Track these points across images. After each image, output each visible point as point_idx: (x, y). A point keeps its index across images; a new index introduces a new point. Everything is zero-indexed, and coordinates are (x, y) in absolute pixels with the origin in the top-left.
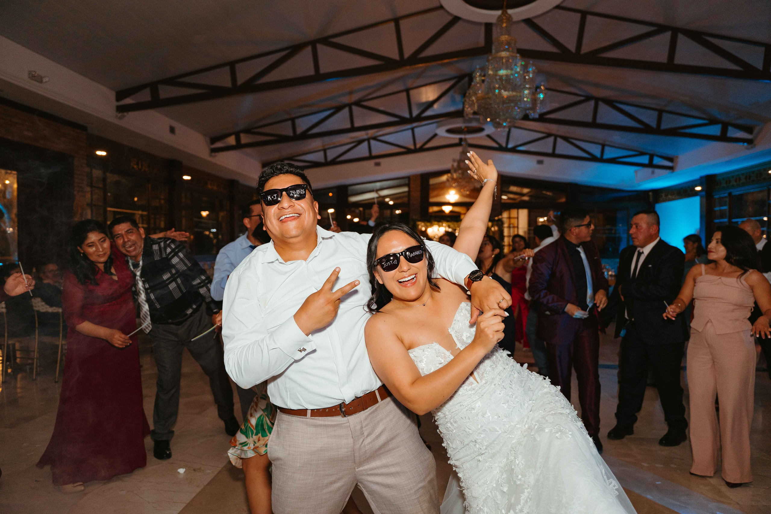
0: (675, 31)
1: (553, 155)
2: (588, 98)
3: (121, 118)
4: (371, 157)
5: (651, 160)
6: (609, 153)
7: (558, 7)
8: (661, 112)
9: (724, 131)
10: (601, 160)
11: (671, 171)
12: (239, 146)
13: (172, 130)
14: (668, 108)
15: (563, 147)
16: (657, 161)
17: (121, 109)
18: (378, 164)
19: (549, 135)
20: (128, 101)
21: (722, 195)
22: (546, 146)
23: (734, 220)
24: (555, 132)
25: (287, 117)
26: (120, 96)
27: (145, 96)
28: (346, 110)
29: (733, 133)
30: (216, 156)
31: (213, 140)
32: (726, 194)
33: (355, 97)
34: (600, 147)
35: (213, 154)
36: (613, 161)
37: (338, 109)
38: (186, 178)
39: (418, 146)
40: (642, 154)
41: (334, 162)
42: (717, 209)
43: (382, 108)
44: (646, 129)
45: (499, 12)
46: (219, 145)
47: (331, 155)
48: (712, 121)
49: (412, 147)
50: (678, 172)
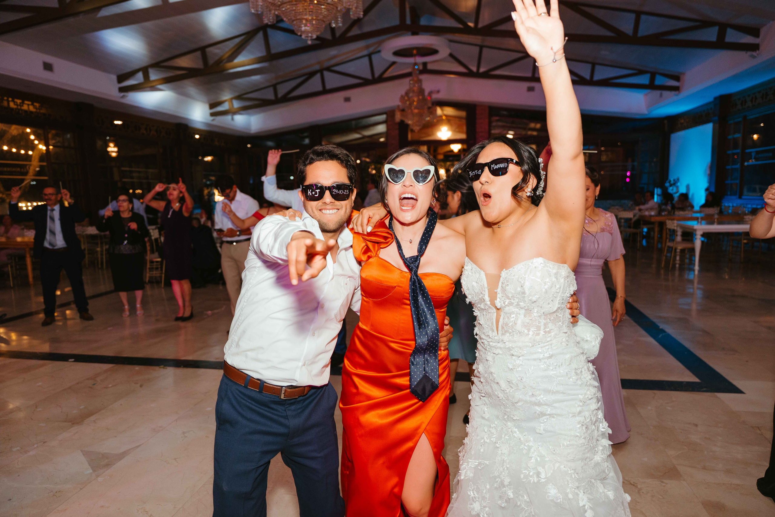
4: (325, 91)
6: (601, 74)
8: (638, 15)
9: (722, 34)
10: (592, 82)
11: (677, 92)
12: (148, 83)
13: (48, 67)
14: (646, 9)
16: (660, 80)
18: (347, 100)
21: (736, 120)
23: (748, 151)
29: (732, 36)
31: (120, 79)
32: (741, 119)
34: (589, 66)
36: (606, 83)
39: (377, 75)
40: (641, 72)
41: (285, 99)
42: (730, 137)
47: (282, 90)
48: (706, 24)
49: (369, 77)
50: (684, 93)
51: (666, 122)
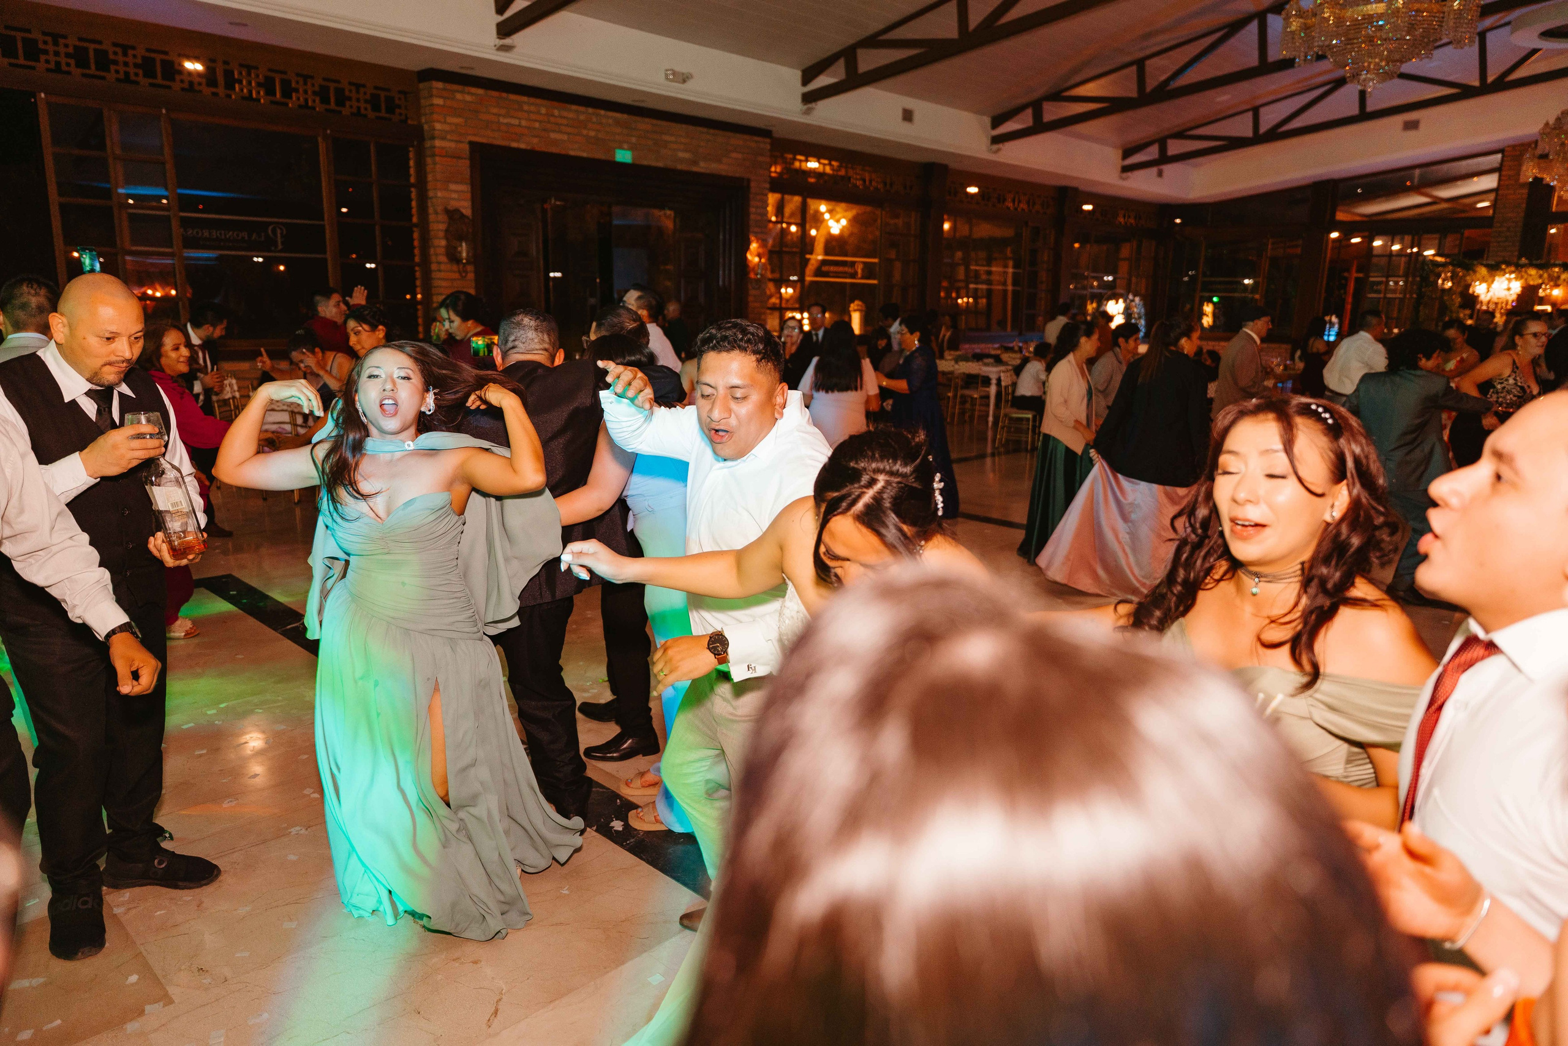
3: (807, 112)
12: (1039, 127)
13: (908, 116)
17: (809, 98)
20: (823, 81)
25: (1127, 59)
26: (807, 77)
27: (838, 72)
30: (999, 150)
31: (996, 122)
35: (995, 147)
37: (1235, 27)
39: (1492, 76)
41: (1275, 135)
46: (1004, 129)
47: (1270, 117)
49: (1474, 81)
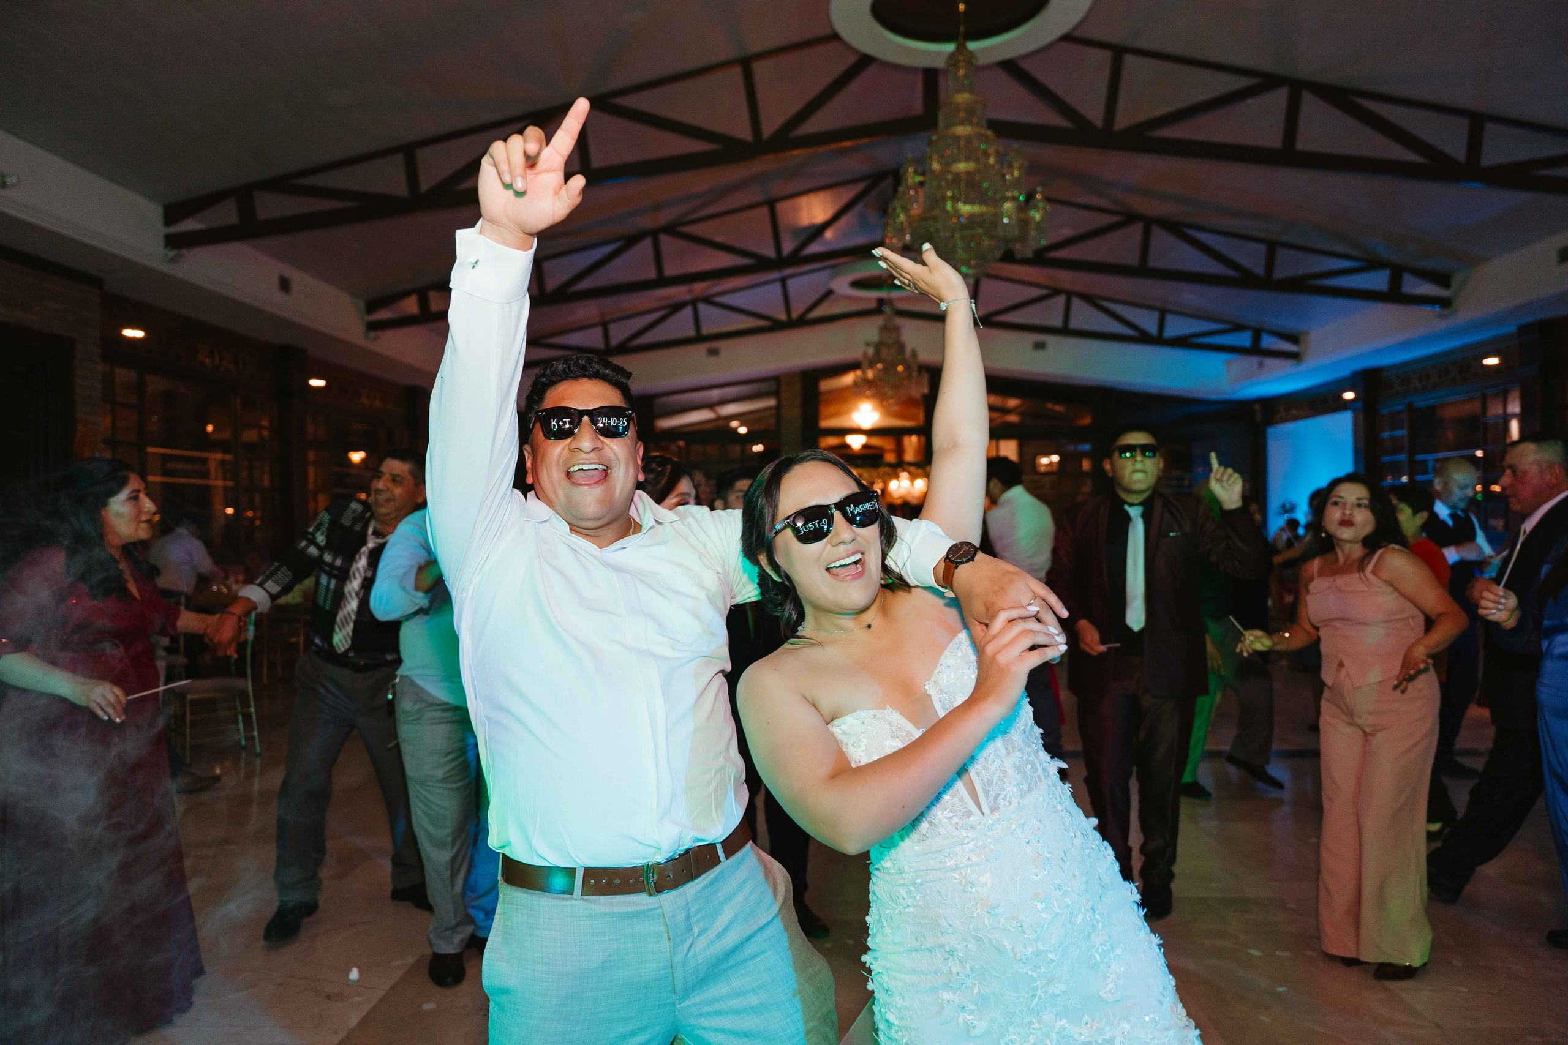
0: (1297, 87)
1: (1065, 331)
2: (1130, 218)
3: (174, 260)
4: (699, 338)
5: (1257, 339)
6: (1176, 327)
7: (1067, 38)
8: (1272, 246)
9: (1396, 281)
10: (1158, 340)
11: (1294, 362)
12: (425, 317)
13: (285, 285)
14: (1285, 238)
15: (1084, 316)
16: (1269, 342)
17: (174, 242)
18: (714, 352)
19: (1055, 292)
20: (190, 224)
21: (1396, 409)
22: (1052, 313)
23: (1419, 457)
24: (1067, 286)
26: (172, 215)
27: (227, 215)
28: (647, 244)
29: (1411, 285)
30: (377, 338)
31: (373, 307)
32: (1403, 406)
33: (665, 217)
34: (1156, 315)
35: (372, 334)
36: (1183, 342)
37: (631, 241)
38: (316, 383)
39: (795, 314)
40: (1238, 328)
41: (624, 348)
42: (1386, 435)
43: (720, 239)
44: (1244, 280)
45: (950, 47)
46: (384, 314)
47: (619, 333)
48: (1372, 264)
49: (783, 317)
50: (1308, 364)
51: (1257, 407)
